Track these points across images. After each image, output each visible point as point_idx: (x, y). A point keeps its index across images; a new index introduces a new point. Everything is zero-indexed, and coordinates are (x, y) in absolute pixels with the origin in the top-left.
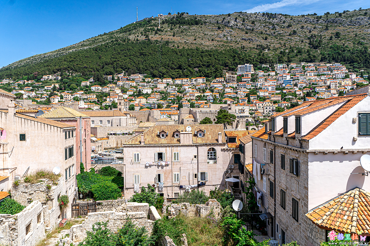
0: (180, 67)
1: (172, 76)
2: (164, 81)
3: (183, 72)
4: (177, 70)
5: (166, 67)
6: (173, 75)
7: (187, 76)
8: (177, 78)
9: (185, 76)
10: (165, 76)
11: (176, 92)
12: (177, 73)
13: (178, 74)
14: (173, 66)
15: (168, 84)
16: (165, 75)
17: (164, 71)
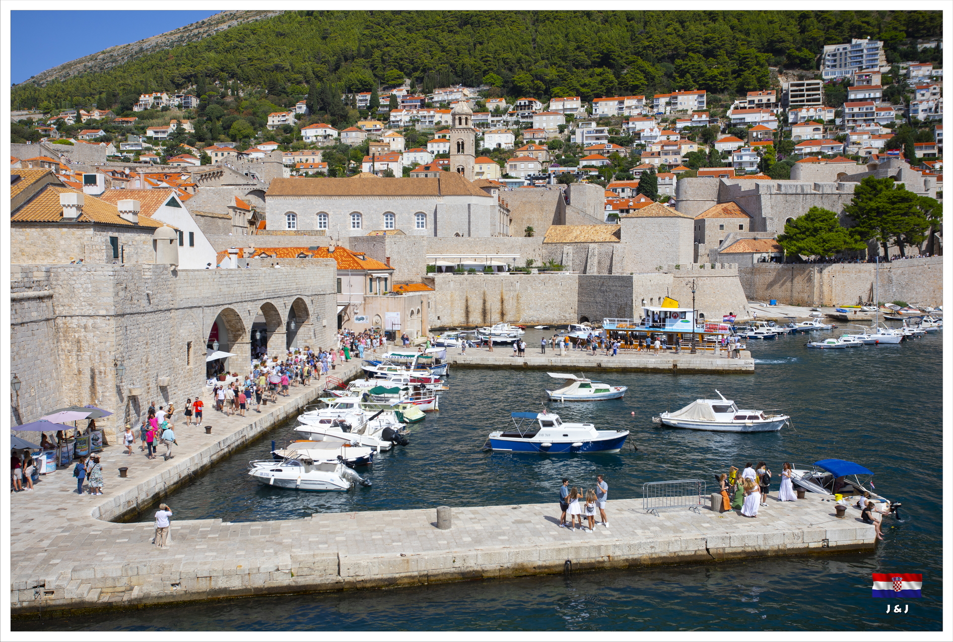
0: (606, 60)
1: (583, 90)
2: (555, 105)
3: (618, 76)
4: (598, 70)
5: (556, 59)
6: (584, 85)
7: (633, 91)
8: (599, 96)
9: (626, 89)
10: (556, 90)
11: (606, 142)
12: (599, 78)
13: (602, 82)
14: (582, 56)
15: (569, 118)
16: (555, 85)
17: (552, 73)
